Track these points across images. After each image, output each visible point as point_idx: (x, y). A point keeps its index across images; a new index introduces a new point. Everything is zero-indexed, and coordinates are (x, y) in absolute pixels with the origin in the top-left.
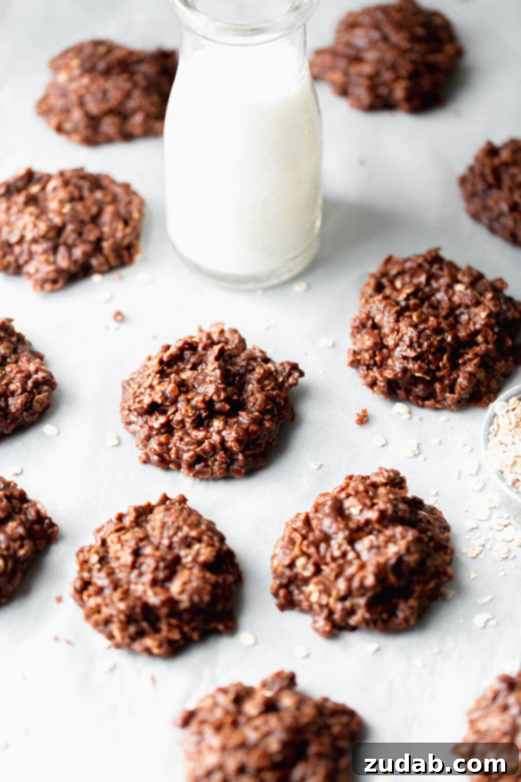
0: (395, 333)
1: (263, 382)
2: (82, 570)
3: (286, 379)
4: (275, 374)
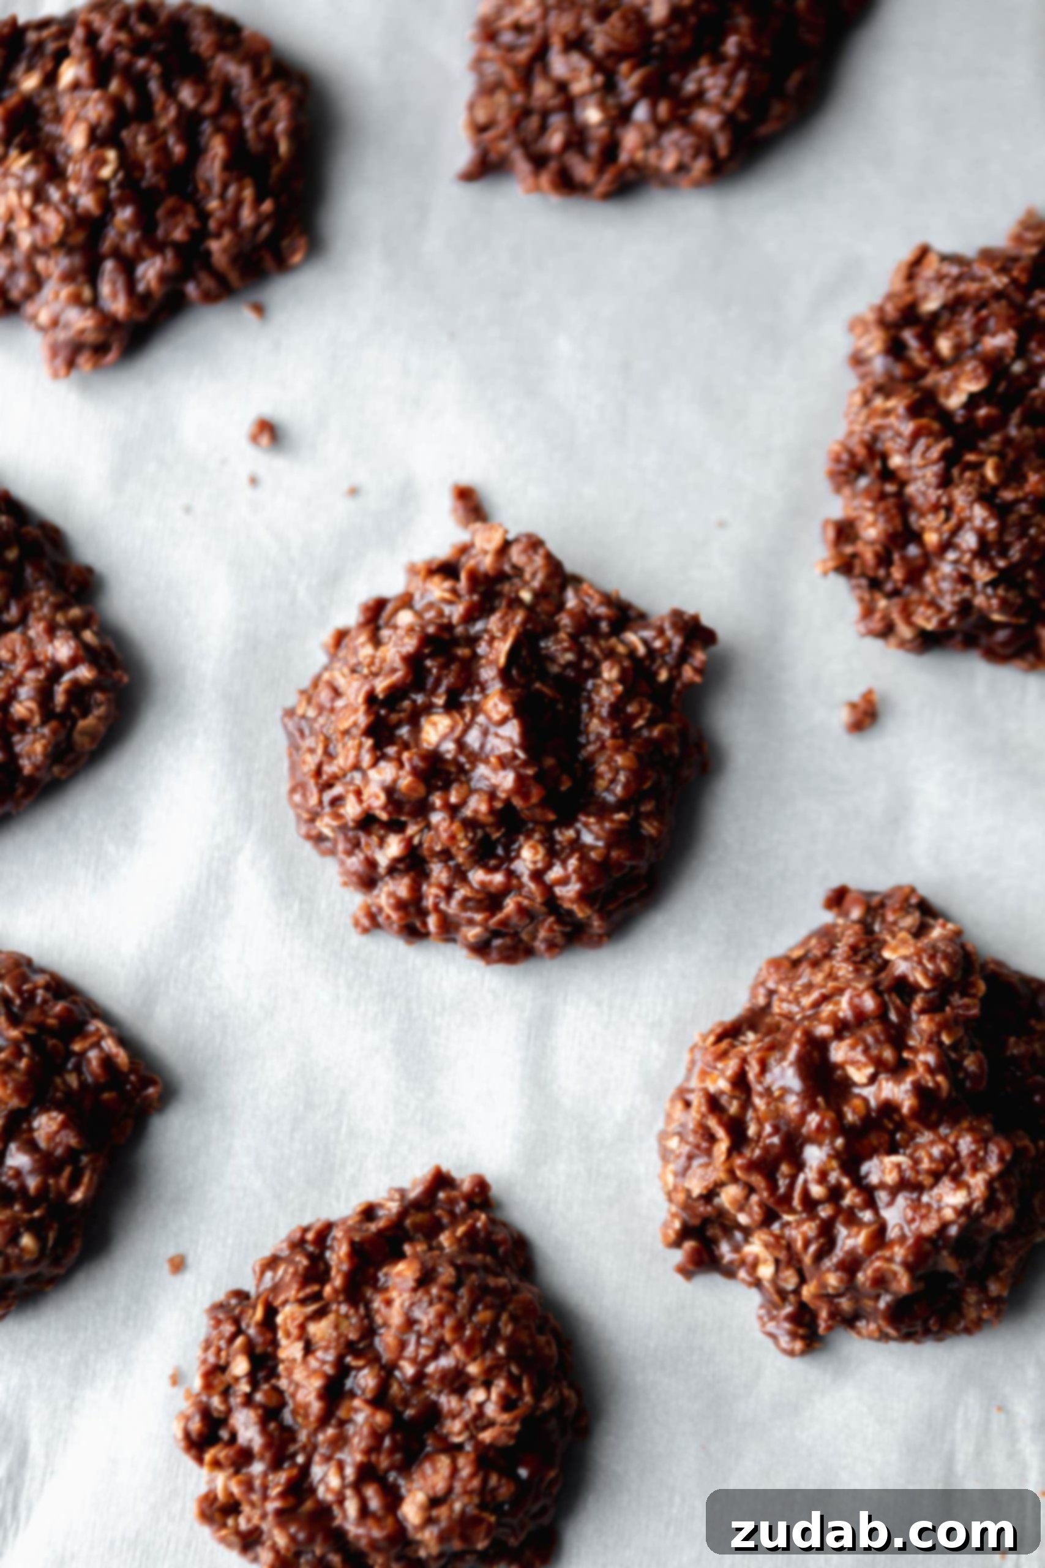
0: (942, 515)
1: (623, 710)
2: (208, 1386)
3: (675, 673)
4: (647, 663)
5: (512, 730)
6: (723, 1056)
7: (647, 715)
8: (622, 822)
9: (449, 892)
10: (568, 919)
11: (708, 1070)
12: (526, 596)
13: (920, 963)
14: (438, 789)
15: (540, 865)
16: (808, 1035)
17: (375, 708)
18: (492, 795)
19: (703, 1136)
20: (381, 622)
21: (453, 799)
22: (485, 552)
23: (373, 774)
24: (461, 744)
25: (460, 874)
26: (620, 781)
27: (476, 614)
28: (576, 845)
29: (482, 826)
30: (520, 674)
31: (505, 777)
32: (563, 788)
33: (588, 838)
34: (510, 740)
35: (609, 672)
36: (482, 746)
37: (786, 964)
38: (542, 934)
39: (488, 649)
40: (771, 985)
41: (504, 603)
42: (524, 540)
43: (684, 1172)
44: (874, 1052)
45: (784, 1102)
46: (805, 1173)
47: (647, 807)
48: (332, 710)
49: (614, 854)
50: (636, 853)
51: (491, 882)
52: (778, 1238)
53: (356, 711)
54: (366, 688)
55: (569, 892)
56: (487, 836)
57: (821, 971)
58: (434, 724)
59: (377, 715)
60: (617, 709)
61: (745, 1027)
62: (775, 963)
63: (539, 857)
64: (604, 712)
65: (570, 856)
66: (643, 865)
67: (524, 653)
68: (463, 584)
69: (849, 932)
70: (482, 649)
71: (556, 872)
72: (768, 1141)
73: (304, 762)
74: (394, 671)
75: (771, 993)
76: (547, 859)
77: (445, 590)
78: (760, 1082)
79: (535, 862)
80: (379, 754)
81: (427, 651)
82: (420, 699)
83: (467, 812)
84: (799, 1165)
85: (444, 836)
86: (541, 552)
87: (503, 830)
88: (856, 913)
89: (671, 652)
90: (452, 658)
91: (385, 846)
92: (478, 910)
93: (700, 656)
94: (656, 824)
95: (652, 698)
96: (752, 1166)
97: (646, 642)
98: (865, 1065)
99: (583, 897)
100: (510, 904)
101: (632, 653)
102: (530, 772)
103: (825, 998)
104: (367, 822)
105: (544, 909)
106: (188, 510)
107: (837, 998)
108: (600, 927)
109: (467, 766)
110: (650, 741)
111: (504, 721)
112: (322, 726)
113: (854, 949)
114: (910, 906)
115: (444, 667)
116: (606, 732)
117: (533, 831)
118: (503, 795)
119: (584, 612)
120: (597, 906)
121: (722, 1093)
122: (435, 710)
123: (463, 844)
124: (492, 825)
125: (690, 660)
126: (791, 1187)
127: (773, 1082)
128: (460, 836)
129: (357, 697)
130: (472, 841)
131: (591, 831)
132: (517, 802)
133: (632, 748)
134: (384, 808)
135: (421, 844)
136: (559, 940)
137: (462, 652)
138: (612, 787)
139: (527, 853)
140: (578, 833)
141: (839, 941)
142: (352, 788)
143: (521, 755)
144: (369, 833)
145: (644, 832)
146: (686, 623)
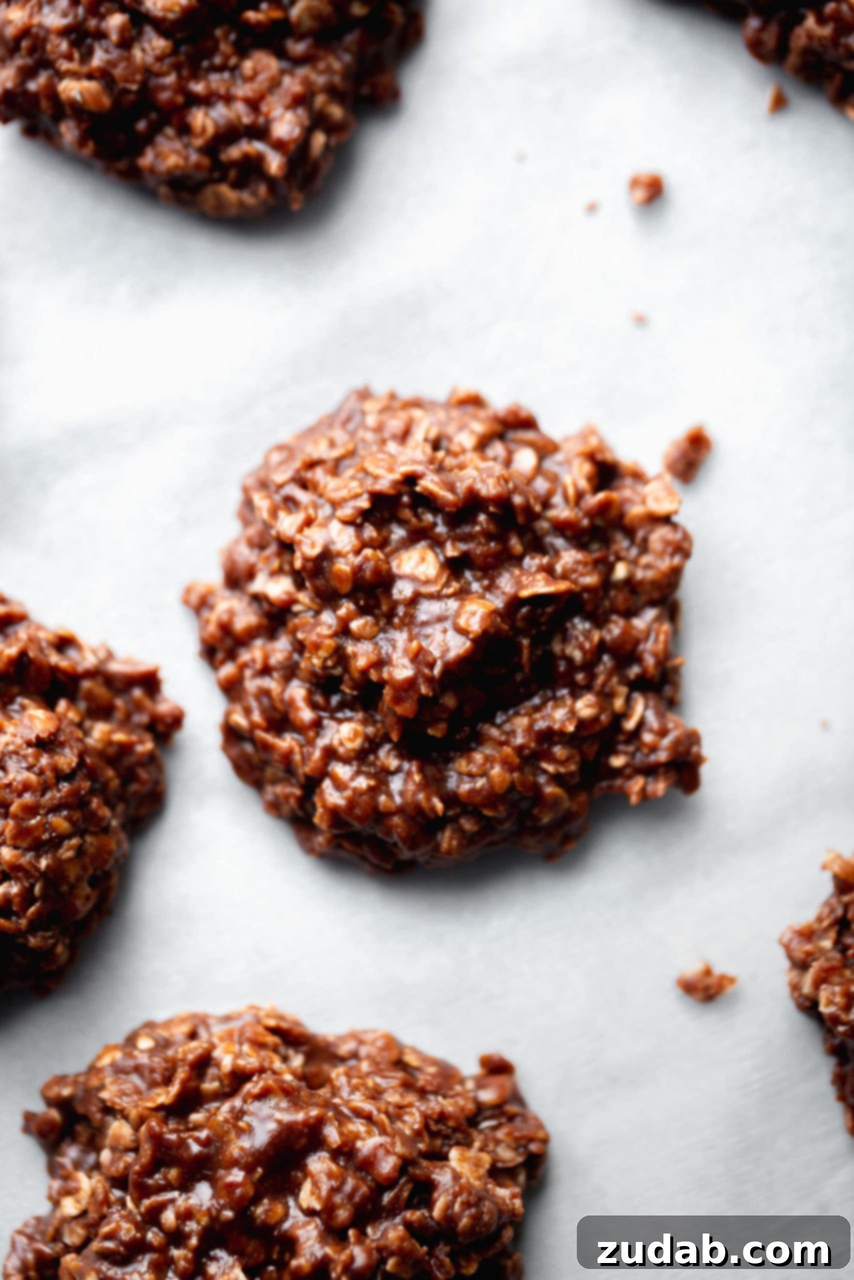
3: (628, 771)
4: (621, 738)
5: (458, 646)
6: (259, 1045)
7: (562, 770)
8: (433, 809)
9: (266, 670)
10: (308, 807)
11: (236, 1038)
12: (621, 571)
13: (456, 1195)
14: (356, 603)
15: (341, 750)
16: (320, 1122)
17: (405, 489)
18: (380, 663)
19: (166, 1069)
20: (511, 435)
21: (355, 625)
22: (643, 502)
23: (335, 526)
24: (414, 600)
25: (290, 672)
26: (475, 783)
27: (569, 533)
28: (382, 776)
29: (346, 670)
30: (526, 618)
31: (404, 666)
32: (431, 732)
33: (396, 784)
34: (446, 650)
35: (585, 706)
36: (425, 624)
37: (393, 1055)
38: (279, 789)
39: (534, 569)
40: (364, 1051)
41: (597, 555)
42: (678, 536)
43: (119, 1070)
44: (338, 1199)
45: (238, 1136)
46: (180, 1195)
47: (467, 825)
48: (383, 442)
49: (396, 820)
50: (412, 842)
51: (297, 709)
52: (107, 1202)
53: (391, 470)
54: (419, 468)
55: (332, 796)
56: (339, 680)
57: (402, 1096)
58: (423, 560)
59: (399, 495)
60: (549, 737)
61: (305, 1048)
62: (391, 1043)
63: (350, 745)
64: (541, 725)
65: (369, 775)
66: (406, 854)
67: (549, 610)
68: (593, 500)
69: (461, 1102)
70: (531, 562)
71: (343, 771)
72: (190, 1141)
73: (316, 443)
74: (451, 488)
75: (355, 1055)
76: (352, 754)
77: (575, 486)
78: (245, 1101)
79: (341, 744)
80: (359, 521)
81: (492, 509)
82: (441, 529)
83: (350, 648)
84: (185, 1186)
85: (313, 637)
86: (677, 560)
87: (355, 693)
88: (488, 1096)
89: (647, 755)
90: (501, 537)
91: (276, 579)
92: (264, 712)
93: (660, 787)
94: (455, 843)
95: (584, 765)
96: (156, 1139)
97: (641, 724)
98: (319, 1198)
99: (334, 813)
100: (287, 742)
101: (619, 718)
102: (424, 690)
103: (368, 1118)
104: (287, 547)
105: (302, 779)
106: (521, 158)
107: (376, 1130)
108: (320, 845)
109: (396, 620)
110: (536, 789)
111: (462, 632)
112: (363, 441)
113: (442, 1117)
114: (525, 1147)
115: (488, 536)
116: (519, 740)
117: (374, 723)
118: (385, 675)
119: (637, 642)
120: (336, 832)
121: (218, 1065)
122: (438, 550)
123: (316, 661)
124: (352, 679)
125: (650, 780)
126: (160, 1189)
127: (252, 1114)
128: (322, 653)
129: (404, 464)
130: (324, 667)
131: (406, 781)
132: (387, 692)
133: (516, 775)
134: (306, 559)
135: (296, 615)
136: (286, 809)
137: (515, 544)
138: (466, 779)
139: (346, 729)
140: (398, 770)
141: (445, 1097)
142: (311, 512)
143: (437, 671)
144: (279, 554)
145: (439, 836)
146: (688, 752)
